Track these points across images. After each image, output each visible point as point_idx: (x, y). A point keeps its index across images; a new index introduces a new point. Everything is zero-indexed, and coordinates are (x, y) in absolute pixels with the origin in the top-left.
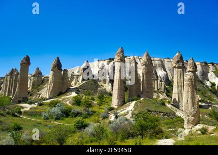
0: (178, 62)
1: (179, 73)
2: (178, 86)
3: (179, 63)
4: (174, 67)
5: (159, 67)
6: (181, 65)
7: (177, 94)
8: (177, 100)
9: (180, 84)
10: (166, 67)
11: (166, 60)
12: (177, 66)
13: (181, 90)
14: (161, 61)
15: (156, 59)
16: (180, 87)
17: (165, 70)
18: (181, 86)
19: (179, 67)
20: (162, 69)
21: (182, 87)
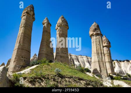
0: (95, 30)
1: (98, 40)
2: (98, 54)
4: (92, 35)
5: (75, 60)
6: (99, 32)
7: (98, 63)
9: (100, 52)
10: (79, 60)
11: (79, 56)
12: (95, 33)
13: (102, 57)
14: (76, 56)
15: (73, 55)
16: (100, 54)
17: (79, 62)
19: (97, 35)
20: (77, 61)
21: (103, 55)
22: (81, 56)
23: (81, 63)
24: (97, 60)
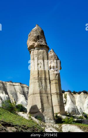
0: (38, 38)
1: (41, 56)
2: (40, 79)
3: (40, 40)
6: (43, 43)
7: (39, 95)
8: (39, 106)
9: (43, 76)
10: (8, 91)
11: (8, 83)
12: (36, 44)
13: (46, 86)
14: (3, 83)
16: (43, 81)
17: (8, 94)
18: (45, 79)
20: (4, 92)
21: (48, 81)
22: (11, 84)
23: (11, 96)
24: (37, 89)
